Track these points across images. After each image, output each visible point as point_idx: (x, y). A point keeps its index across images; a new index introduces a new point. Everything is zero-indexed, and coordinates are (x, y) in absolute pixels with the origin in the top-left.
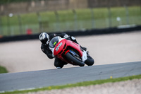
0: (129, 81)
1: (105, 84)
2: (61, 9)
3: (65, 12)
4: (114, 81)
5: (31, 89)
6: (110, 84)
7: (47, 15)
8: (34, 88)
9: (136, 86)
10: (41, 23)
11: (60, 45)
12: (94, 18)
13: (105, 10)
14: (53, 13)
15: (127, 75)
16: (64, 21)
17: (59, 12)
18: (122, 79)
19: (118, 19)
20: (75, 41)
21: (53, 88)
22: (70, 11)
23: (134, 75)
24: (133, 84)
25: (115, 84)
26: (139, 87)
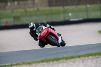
0: (78, 58)
1: (61, 61)
2: (29, 8)
4: (67, 59)
5: (7, 64)
6: (65, 60)
7: (19, 11)
8: (10, 64)
9: (83, 62)
10: (14, 18)
11: (44, 31)
14: (23, 10)
15: (77, 55)
16: (31, 16)
17: (28, 10)
18: (73, 57)
19: (70, 14)
20: (53, 29)
21: (24, 63)
22: (36, 9)
23: (81, 54)
24: (81, 61)
26: (85, 63)
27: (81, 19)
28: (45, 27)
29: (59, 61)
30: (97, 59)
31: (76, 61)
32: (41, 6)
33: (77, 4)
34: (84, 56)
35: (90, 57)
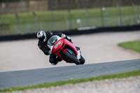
0: (89, 82)
1: (66, 85)
3: (25, 14)
4: (74, 82)
6: (71, 85)
9: (96, 87)
12: (54, 20)
13: (65, 13)
15: (88, 77)
16: (24, 23)
18: (82, 81)
19: (79, 21)
22: (31, 13)
23: (94, 76)
24: (94, 86)
25: (76, 85)
26: (100, 88)
27: (94, 27)
28: (60, 38)
29: (63, 86)
30: (117, 83)
31: (87, 85)
32: (38, 9)
33: (88, 7)
34: (98, 79)
35: (107, 80)
